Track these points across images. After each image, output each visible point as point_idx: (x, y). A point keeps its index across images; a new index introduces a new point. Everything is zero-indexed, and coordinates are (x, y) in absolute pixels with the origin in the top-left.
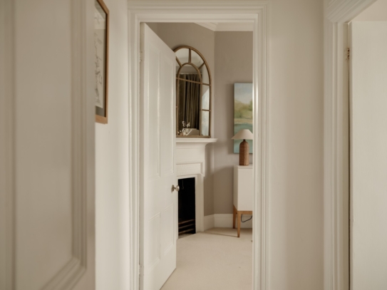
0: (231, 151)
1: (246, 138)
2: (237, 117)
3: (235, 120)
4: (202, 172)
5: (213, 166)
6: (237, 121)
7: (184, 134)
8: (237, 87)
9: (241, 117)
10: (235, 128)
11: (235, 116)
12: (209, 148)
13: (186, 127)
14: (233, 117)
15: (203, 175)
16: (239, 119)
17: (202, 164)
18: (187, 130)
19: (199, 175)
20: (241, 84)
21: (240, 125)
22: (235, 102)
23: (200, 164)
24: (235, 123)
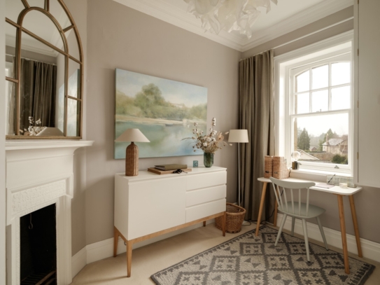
0: (111, 156)
1: (135, 141)
2: (120, 113)
3: (117, 116)
4: (67, 192)
5: (84, 180)
6: (119, 117)
7: (32, 133)
8: (119, 74)
9: (124, 113)
10: (117, 126)
11: (117, 111)
12: (79, 154)
13: (34, 125)
14: (115, 114)
15: (71, 196)
16: (122, 116)
17: (68, 180)
18: (37, 128)
19: (63, 199)
20: (125, 71)
21: (123, 123)
22: (117, 93)
23: (64, 181)
24: (117, 120)
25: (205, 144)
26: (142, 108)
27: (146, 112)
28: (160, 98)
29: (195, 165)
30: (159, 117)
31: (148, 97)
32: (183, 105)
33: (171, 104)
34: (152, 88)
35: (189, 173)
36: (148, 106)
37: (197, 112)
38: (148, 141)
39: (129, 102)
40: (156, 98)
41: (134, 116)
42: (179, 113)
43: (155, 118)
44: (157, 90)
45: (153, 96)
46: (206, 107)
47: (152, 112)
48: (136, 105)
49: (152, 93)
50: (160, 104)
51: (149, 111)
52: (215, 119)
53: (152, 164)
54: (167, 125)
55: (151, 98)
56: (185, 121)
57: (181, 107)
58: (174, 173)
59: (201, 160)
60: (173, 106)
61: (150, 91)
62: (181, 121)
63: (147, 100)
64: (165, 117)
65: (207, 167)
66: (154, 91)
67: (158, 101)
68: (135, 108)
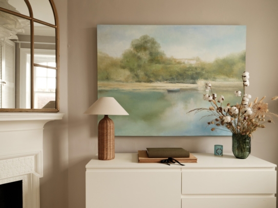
2: (103, 80)
3: (99, 83)
4: (36, 170)
9: (107, 78)
11: (99, 76)
15: (40, 175)
16: (106, 83)
19: (30, 176)
22: (99, 54)
23: (33, 157)
24: (99, 89)
25: (228, 119)
26: (132, 70)
27: (137, 76)
28: (158, 53)
29: (218, 152)
30: (157, 80)
31: (139, 54)
32: (198, 59)
33: (175, 60)
34: (146, 42)
35: (187, 165)
36: (139, 66)
37: (225, 68)
38: (126, 114)
39: (114, 64)
40: (151, 54)
41: (120, 81)
42: (190, 73)
43: (150, 81)
44: (154, 43)
45: (148, 52)
46: (243, 58)
47: (146, 75)
48: (124, 68)
49: (145, 49)
50: (158, 62)
51: (141, 73)
52: (247, 74)
53: (143, 145)
54: (170, 91)
55: (145, 56)
56: (201, 83)
57: (193, 63)
58: (162, 162)
59: (228, 144)
60: (179, 63)
61: (143, 46)
62: (194, 83)
63: (139, 58)
64: (167, 80)
65: (237, 157)
66: (149, 45)
67: (155, 58)
68: (122, 71)
